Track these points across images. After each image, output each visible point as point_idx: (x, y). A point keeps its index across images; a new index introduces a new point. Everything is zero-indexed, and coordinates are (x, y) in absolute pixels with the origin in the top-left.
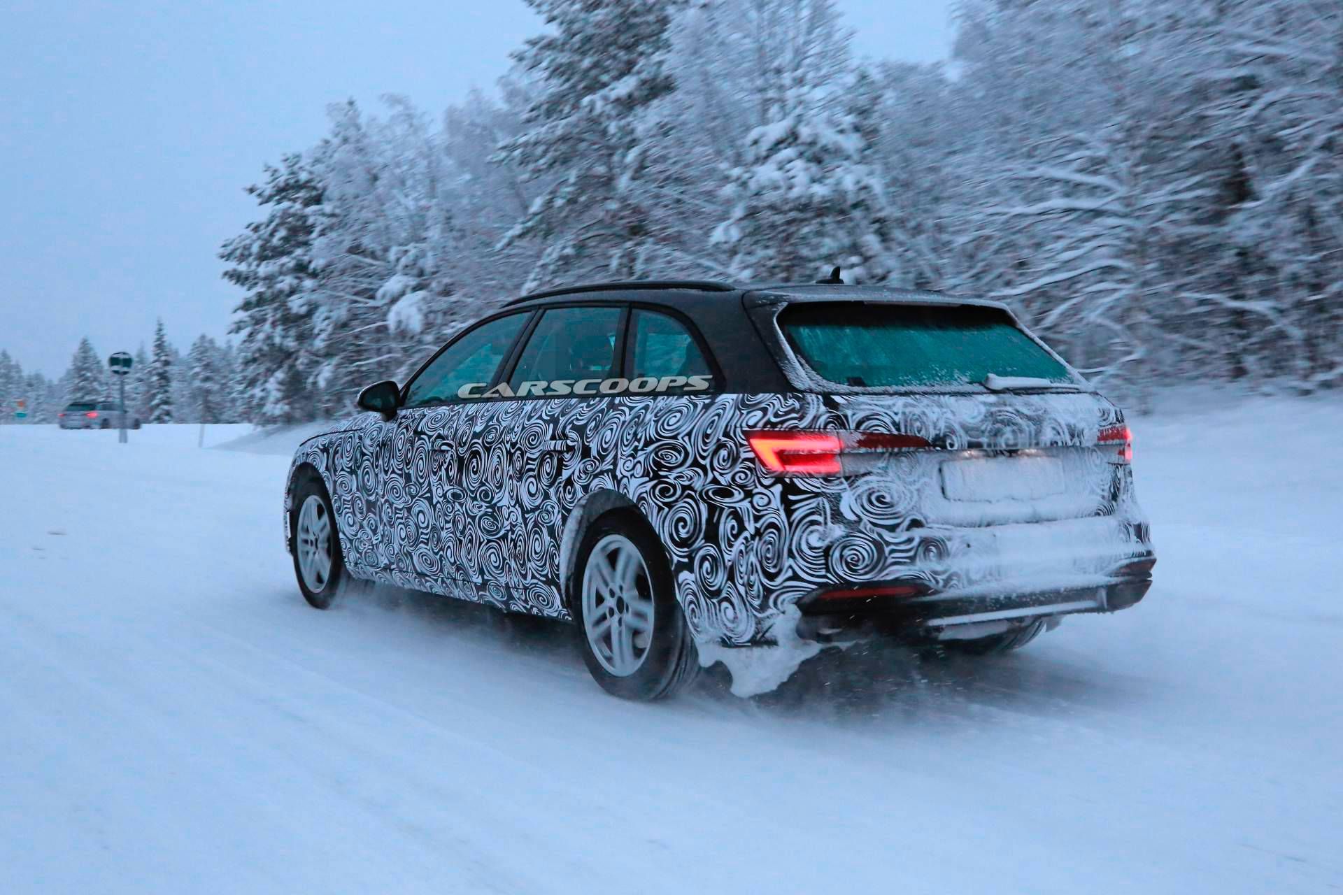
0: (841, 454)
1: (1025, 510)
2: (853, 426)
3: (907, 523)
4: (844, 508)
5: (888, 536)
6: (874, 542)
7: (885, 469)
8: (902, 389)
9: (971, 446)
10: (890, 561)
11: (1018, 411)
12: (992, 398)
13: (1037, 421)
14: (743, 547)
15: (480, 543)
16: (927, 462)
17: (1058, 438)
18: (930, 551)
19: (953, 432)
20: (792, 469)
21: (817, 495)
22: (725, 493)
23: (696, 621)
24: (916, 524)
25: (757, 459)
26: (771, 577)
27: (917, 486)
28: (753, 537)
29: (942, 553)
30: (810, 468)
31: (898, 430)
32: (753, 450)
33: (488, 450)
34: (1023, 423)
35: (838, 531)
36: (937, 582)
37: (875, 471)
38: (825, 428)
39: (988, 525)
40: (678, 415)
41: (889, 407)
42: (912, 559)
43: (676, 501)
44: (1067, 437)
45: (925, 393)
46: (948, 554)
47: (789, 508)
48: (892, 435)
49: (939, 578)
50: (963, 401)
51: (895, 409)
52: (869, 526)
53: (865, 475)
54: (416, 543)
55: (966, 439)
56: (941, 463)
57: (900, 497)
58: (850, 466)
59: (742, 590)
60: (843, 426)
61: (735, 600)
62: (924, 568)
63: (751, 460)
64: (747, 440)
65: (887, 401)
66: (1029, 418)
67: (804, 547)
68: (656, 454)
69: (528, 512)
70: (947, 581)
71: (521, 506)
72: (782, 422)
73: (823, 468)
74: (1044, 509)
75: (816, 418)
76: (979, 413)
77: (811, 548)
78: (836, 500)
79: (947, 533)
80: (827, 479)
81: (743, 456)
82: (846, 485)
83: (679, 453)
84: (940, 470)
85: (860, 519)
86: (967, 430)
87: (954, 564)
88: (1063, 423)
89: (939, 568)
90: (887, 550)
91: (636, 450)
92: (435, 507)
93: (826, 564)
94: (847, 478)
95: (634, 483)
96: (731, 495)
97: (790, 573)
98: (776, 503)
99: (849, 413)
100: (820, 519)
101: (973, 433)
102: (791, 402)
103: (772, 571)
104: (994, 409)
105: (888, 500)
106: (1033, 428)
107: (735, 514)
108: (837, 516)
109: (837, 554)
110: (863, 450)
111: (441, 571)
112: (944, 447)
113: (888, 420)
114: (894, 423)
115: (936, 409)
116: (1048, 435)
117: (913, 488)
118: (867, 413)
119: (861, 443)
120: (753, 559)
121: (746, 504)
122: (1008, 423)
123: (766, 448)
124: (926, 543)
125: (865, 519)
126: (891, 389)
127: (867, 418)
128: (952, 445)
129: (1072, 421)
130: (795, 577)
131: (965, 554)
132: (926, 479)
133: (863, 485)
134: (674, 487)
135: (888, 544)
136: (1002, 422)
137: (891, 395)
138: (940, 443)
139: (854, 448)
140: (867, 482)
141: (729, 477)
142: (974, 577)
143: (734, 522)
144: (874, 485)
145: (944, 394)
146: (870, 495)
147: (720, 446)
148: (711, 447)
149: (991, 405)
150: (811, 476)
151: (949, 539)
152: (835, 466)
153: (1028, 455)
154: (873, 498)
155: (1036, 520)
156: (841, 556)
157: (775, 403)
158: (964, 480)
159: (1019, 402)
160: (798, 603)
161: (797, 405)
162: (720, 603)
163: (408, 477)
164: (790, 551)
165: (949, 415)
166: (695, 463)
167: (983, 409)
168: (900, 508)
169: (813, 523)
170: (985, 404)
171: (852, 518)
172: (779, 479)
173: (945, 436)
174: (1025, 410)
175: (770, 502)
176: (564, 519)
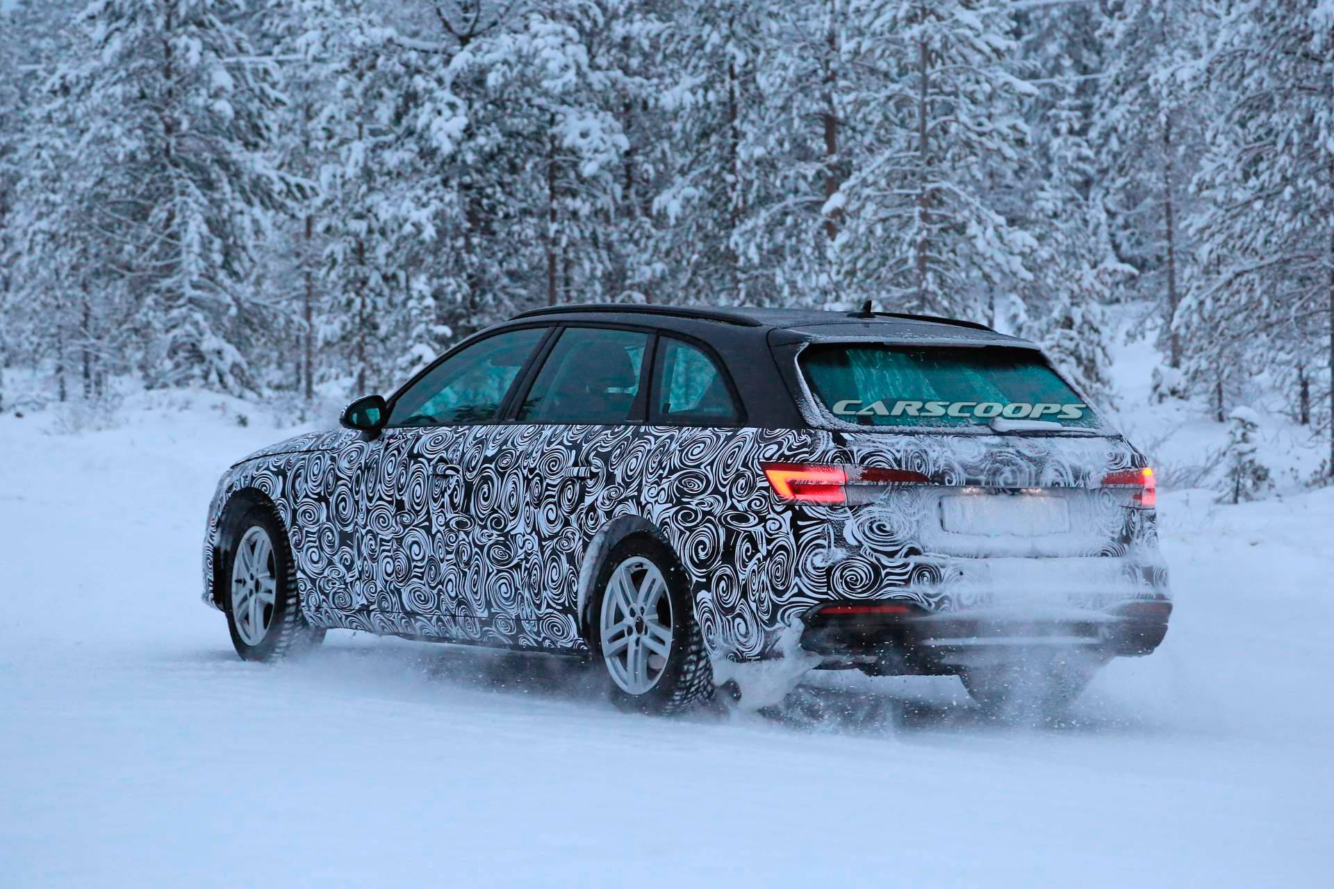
0: (846, 486)
1: (1025, 546)
2: (857, 460)
3: (905, 550)
4: (847, 534)
5: (885, 560)
6: (872, 564)
7: (887, 501)
8: (908, 429)
9: (969, 483)
10: (885, 583)
11: (1018, 452)
12: (997, 440)
13: (1039, 463)
14: (755, 567)
15: (489, 574)
16: (927, 498)
17: (1059, 479)
18: (924, 576)
19: (952, 470)
20: (800, 497)
21: (823, 521)
22: (742, 518)
23: (711, 637)
24: (913, 551)
25: (771, 487)
26: (780, 594)
27: (916, 518)
28: (765, 558)
29: (936, 577)
30: (818, 497)
31: (899, 465)
32: (768, 480)
33: (502, 475)
34: (1023, 463)
35: (840, 554)
36: (930, 605)
37: (877, 502)
38: (832, 461)
39: (986, 557)
40: (702, 446)
41: (893, 445)
42: (907, 582)
43: (697, 525)
44: (1071, 479)
45: (929, 433)
46: (941, 580)
47: (797, 532)
48: (893, 469)
49: (931, 600)
50: (966, 442)
51: (898, 447)
52: (869, 550)
53: (867, 505)
54: (407, 578)
55: (964, 476)
56: (941, 497)
57: (899, 527)
58: (854, 497)
59: (753, 606)
60: (849, 460)
61: (747, 616)
62: (917, 590)
63: (766, 489)
64: (763, 470)
65: (891, 439)
66: (1030, 459)
67: (809, 567)
68: (680, 482)
69: (546, 539)
70: (938, 604)
71: (538, 533)
72: (795, 455)
73: (829, 498)
74: (1045, 545)
75: (825, 453)
76: (980, 453)
77: (815, 568)
78: (840, 526)
79: (942, 561)
80: (833, 507)
81: (759, 485)
82: (849, 513)
83: (702, 481)
84: (940, 505)
85: (861, 545)
86: (965, 467)
87: (948, 589)
88: (1067, 466)
89: (931, 591)
90: (883, 573)
91: (660, 477)
92: (434, 537)
93: (828, 582)
94: (851, 508)
95: (658, 509)
96: (747, 520)
97: (796, 590)
98: (786, 527)
99: (855, 449)
100: (825, 543)
101: (972, 471)
102: (804, 437)
103: (781, 588)
104: (995, 450)
105: (888, 529)
106: (1033, 468)
107: (750, 538)
108: (840, 540)
109: (838, 574)
110: (865, 483)
111: (438, 608)
112: (942, 483)
113: (890, 457)
114: (895, 459)
115: (937, 448)
116: (1049, 476)
117: (913, 519)
118: (872, 449)
119: (864, 476)
120: (764, 577)
121: (760, 528)
122: (1008, 463)
123: (779, 478)
124: (920, 569)
125: (866, 545)
126: (896, 429)
127: (871, 454)
128: (950, 482)
129: (1078, 463)
130: (800, 593)
131: (957, 580)
132: (926, 512)
133: (865, 514)
134: (696, 512)
135: (885, 567)
136: (1001, 462)
137: (897, 434)
138: (939, 479)
139: (857, 480)
140: (870, 512)
141: (745, 504)
142: (965, 602)
143: (748, 545)
144: (876, 515)
145: (948, 434)
146: (872, 523)
147: (739, 475)
148: (731, 476)
149: (993, 445)
150: (819, 505)
151: (943, 567)
152: (840, 497)
153: (1031, 495)
154: (874, 527)
155: (1036, 556)
156: (842, 577)
157: (790, 438)
158: (963, 514)
159: (1022, 444)
160: (802, 617)
161: (809, 440)
162: (734, 619)
163: (400, 505)
164: (797, 571)
165: (949, 454)
166: (716, 491)
167: (984, 450)
168: (899, 537)
169: (819, 546)
170: (986, 444)
171: (855, 543)
172: (789, 507)
173: (944, 473)
174: (1026, 452)
175: (781, 527)
176: (585, 546)
